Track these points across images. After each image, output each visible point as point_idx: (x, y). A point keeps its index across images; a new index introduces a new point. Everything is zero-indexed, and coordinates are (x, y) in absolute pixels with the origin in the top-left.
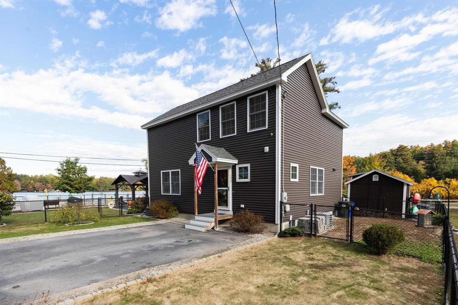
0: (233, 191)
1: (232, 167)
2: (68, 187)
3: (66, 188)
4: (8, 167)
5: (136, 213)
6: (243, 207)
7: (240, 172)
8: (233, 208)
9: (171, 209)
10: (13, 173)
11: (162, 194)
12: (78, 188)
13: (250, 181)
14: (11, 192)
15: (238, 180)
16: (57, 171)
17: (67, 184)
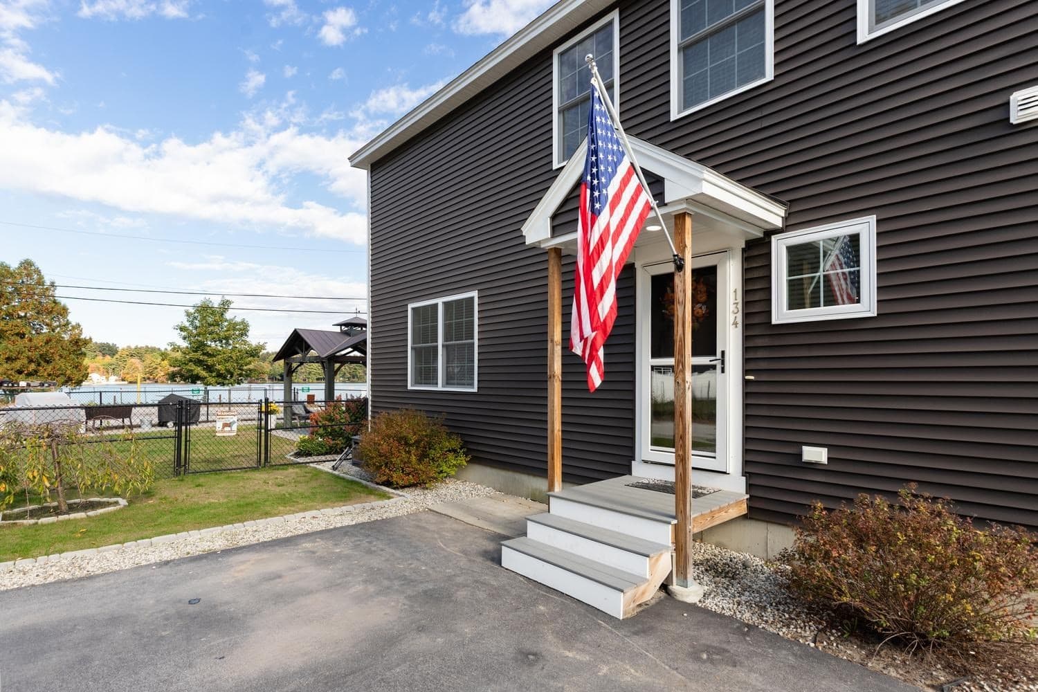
0: (746, 372)
1: (744, 250)
2: (199, 370)
3: (195, 372)
4: (74, 324)
5: (326, 453)
6: (824, 460)
7: (792, 269)
8: (746, 463)
9: (437, 446)
10: (83, 337)
11: (410, 387)
12: (222, 374)
13: (874, 313)
14: (75, 383)
15: (781, 313)
16: (179, 331)
17: (199, 362)
